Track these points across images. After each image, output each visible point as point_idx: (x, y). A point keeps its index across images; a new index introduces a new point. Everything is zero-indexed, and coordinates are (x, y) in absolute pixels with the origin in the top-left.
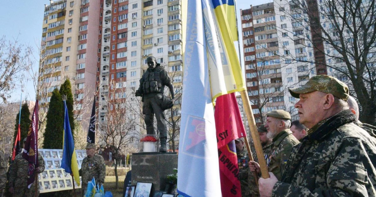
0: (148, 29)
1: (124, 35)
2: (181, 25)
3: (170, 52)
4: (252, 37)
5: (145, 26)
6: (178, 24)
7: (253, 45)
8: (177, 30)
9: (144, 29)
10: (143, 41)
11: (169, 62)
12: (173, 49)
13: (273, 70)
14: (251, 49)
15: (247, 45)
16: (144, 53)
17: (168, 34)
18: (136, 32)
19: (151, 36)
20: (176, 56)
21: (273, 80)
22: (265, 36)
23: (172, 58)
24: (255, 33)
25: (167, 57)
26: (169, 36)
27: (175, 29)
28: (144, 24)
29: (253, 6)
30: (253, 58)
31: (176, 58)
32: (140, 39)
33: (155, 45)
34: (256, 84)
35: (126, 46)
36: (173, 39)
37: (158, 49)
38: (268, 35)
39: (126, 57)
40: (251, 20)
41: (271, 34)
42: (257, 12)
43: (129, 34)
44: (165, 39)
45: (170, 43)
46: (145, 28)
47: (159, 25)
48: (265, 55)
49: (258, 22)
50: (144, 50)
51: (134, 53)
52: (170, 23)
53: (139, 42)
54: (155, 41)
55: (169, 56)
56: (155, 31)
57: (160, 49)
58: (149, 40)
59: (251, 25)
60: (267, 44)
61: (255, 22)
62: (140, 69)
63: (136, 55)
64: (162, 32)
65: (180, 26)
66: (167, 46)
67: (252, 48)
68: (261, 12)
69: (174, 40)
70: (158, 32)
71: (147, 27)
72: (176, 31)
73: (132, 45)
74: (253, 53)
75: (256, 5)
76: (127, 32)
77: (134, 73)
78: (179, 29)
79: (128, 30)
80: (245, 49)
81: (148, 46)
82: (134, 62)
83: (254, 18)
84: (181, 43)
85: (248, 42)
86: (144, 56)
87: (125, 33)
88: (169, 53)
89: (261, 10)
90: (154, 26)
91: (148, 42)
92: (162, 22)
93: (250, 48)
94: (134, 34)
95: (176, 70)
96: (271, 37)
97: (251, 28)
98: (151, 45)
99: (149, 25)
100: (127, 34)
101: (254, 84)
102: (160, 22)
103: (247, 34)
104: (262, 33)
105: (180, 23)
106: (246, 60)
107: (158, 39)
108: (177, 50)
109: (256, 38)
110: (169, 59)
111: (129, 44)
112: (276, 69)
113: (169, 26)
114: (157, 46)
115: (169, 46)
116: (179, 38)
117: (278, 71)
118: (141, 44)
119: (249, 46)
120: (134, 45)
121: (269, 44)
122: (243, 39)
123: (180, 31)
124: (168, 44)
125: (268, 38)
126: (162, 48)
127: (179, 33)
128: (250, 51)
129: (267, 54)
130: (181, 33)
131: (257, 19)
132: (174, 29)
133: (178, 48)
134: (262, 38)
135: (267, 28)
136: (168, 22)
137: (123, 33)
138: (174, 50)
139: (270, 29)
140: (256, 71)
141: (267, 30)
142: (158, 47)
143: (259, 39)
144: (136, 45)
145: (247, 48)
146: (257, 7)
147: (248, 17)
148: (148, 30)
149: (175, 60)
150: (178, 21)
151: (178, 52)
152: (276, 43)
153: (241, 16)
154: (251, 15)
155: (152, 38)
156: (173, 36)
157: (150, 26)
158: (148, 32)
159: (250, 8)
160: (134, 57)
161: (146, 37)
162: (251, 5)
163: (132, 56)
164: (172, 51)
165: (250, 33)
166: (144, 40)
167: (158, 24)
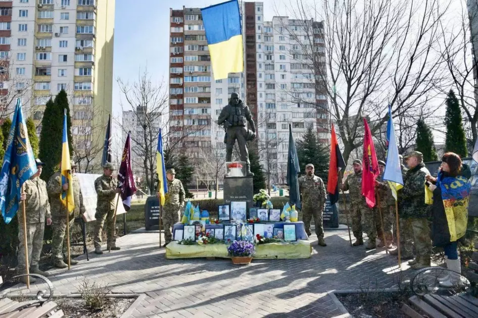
0: (46, 10)
1: (7, 11)
2: (96, 14)
3: (78, 49)
4: (182, 45)
5: (41, 5)
6: (92, 12)
7: (181, 55)
8: (90, 20)
9: (39, 8)
10: (37, 27)
11: (75, 62)
12: (82, 45)
13: (202, 88)
14: (178, 60)
15: (174, 54)
16: (39, 44)
17: (76, 24)
18: (27, 11)
19: (50, 21)
20: (86, 55)
21: (201, 100)
22: (196, 47)
23: (81, 58)
24: (186, 42)
25: (74, 54)
26: (77, 27)
27: (87, 18)
28: (41, 3)
29: (186, 7)
30: (179, 70)
31: (85, 58)
32: (34, 22)
33: (56, 35)
34: (181, 103)
35: (9, 28)
36: (83, 31)
37: (61, 42)
38: (200, 46)
39: (9, 46)
40: (182, 25)
41: (203, 46)
42: (190, 16)
43: (15, 13)
44: (72, 29)
45: (78, 36)
46: (41, 7)
47: (63, 8)
48: (194, 70)
49: (190, 28)
50: (38, 39)
51: (22, 42)
52: (81, 9)
53: (31, 27)
54: (56, 29)
55: (76, 54)
56: (57, 15)
57: (64, 41)
58: (47, 26)
59: (181, 30)
60: (197, 56)
61: (186, 27)
62: (32, 66)
63: (25, 45)
64: (67, 18)
65: (94, 15)
66: (74, 39)
67: (180, 58)
68: (195, 17)
69: (85, 33)
70: (62, 18)
71: (44, 7)
72: (88, 22)
73: (20, 30)
74: (181, 65)
75: (189, 8)
76: (11, 8)
77: (21, 69)
78: (93, 20)
79: (14, 5)
80: (172, 58)
81: (45, 35)
82: (22, 54)
83: (186, 22)
84: (94, 39)
85: (175, 51)
86: (39, 48)
87: (8, 8)
88: (76, 49)
89: (195, 15)
90: (55, 7)
91: (45, 30)
92: (69, 4)
93: (177, 58)
94: (23, 13)
95: (85, 74)
96: (203, 49)
97: (182, 35)
98: (50, 35)
99: (48, 5)
100: (11, 11)
101: (178, 101)
102: (65, 4)
103: (176, 41)
104: (194, 42)
105: (95, 11)
106: (171, 72)
107: (61, 28)
108: (88, 47)
109: (186, 48)
110: (75, 58)
111: (14, 27)
112: (206, 87)
113: (78, 12)
114: (58, 36)
115: (77, 40)
116: (92, 32)
117: (207, 90)
118: (35, 30)
119: (177, 55)
120: (23, 30)
121: (200, 57)
122: (171, 46)
123: (95, 22)
124: (76, 37)
125: (199, 50)
126: (67, 42)
127: (93, 25)
128: (177, 62)
129: (196, 69)
130: (94, 25)
131: (189, 25)
132: (85, 19)
133: (90, 45)
134: (193, 49)
135: (200, 38)
136: (78, 6)
137: (5, 8)
138: (84, 47)
139: (202, 39)
140: (182, 87)
141: (200, 41)
142: (61, 39)
143: (189, 49)
144: (26, 30)
145: (174, 58)
146: (191, 10)
147: (178, 20)
148: (46, 12)
149: (85, 59)
150: (91, 8)
151: (89, 50)
152: (208, 57)
153: (171, 17)
154: (182, 18)
155: (51, 24)
156: (83, 28)
157: (49, 7)
158: (46, 15)
159: (182, 9)
160: (21, 47)
161: (41, 22)
162: (184, 6)
163: (19, 44)
164: (81, 48)
165: (179, 40)
166: (39, 26)
167: (62, 6)
